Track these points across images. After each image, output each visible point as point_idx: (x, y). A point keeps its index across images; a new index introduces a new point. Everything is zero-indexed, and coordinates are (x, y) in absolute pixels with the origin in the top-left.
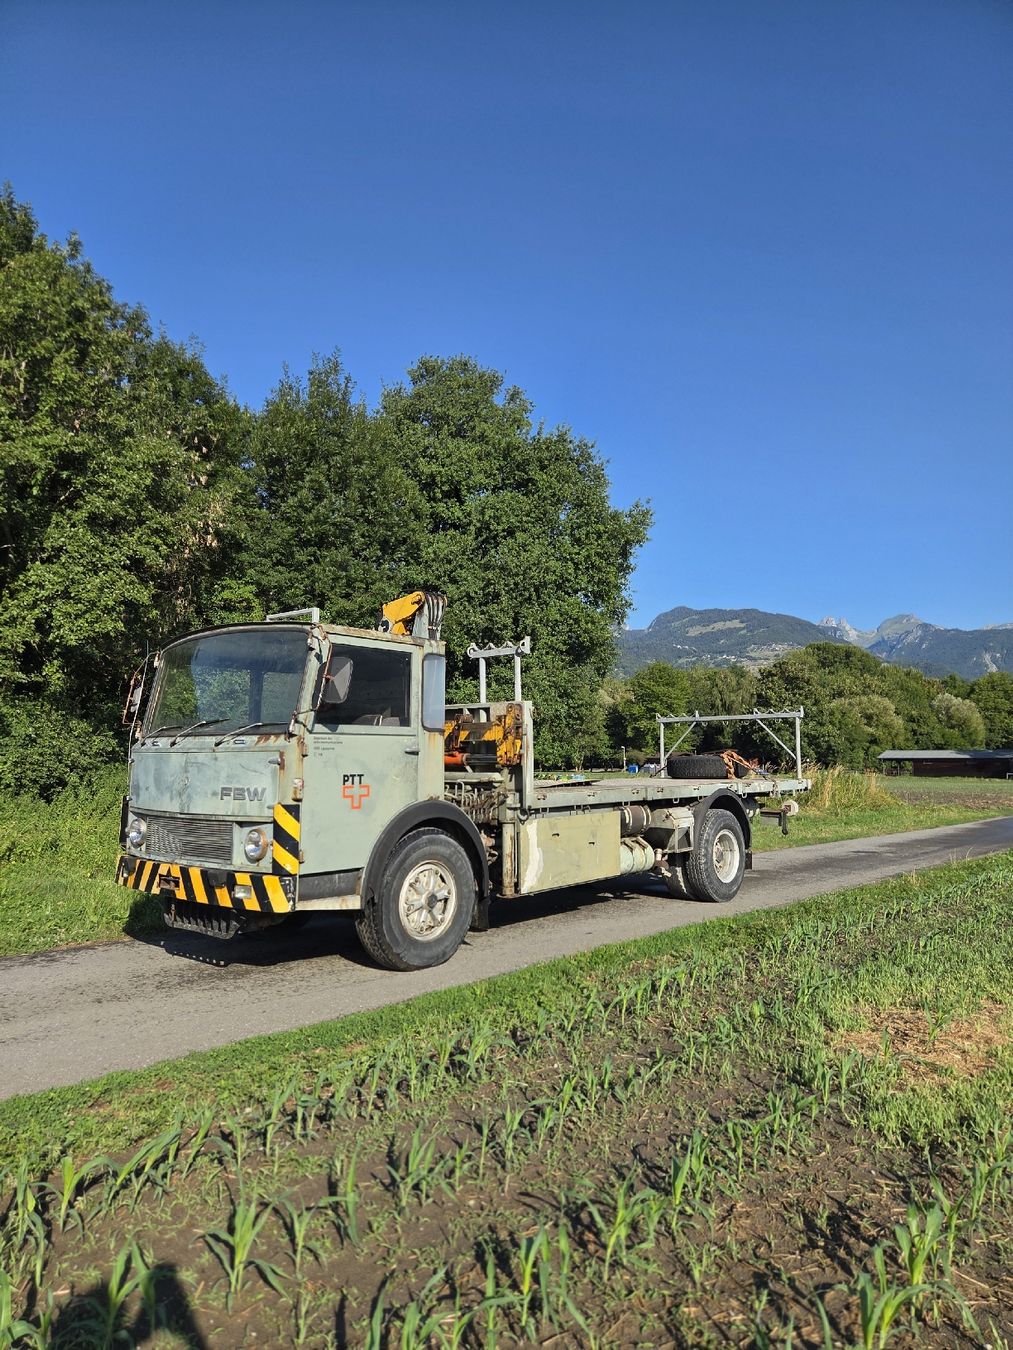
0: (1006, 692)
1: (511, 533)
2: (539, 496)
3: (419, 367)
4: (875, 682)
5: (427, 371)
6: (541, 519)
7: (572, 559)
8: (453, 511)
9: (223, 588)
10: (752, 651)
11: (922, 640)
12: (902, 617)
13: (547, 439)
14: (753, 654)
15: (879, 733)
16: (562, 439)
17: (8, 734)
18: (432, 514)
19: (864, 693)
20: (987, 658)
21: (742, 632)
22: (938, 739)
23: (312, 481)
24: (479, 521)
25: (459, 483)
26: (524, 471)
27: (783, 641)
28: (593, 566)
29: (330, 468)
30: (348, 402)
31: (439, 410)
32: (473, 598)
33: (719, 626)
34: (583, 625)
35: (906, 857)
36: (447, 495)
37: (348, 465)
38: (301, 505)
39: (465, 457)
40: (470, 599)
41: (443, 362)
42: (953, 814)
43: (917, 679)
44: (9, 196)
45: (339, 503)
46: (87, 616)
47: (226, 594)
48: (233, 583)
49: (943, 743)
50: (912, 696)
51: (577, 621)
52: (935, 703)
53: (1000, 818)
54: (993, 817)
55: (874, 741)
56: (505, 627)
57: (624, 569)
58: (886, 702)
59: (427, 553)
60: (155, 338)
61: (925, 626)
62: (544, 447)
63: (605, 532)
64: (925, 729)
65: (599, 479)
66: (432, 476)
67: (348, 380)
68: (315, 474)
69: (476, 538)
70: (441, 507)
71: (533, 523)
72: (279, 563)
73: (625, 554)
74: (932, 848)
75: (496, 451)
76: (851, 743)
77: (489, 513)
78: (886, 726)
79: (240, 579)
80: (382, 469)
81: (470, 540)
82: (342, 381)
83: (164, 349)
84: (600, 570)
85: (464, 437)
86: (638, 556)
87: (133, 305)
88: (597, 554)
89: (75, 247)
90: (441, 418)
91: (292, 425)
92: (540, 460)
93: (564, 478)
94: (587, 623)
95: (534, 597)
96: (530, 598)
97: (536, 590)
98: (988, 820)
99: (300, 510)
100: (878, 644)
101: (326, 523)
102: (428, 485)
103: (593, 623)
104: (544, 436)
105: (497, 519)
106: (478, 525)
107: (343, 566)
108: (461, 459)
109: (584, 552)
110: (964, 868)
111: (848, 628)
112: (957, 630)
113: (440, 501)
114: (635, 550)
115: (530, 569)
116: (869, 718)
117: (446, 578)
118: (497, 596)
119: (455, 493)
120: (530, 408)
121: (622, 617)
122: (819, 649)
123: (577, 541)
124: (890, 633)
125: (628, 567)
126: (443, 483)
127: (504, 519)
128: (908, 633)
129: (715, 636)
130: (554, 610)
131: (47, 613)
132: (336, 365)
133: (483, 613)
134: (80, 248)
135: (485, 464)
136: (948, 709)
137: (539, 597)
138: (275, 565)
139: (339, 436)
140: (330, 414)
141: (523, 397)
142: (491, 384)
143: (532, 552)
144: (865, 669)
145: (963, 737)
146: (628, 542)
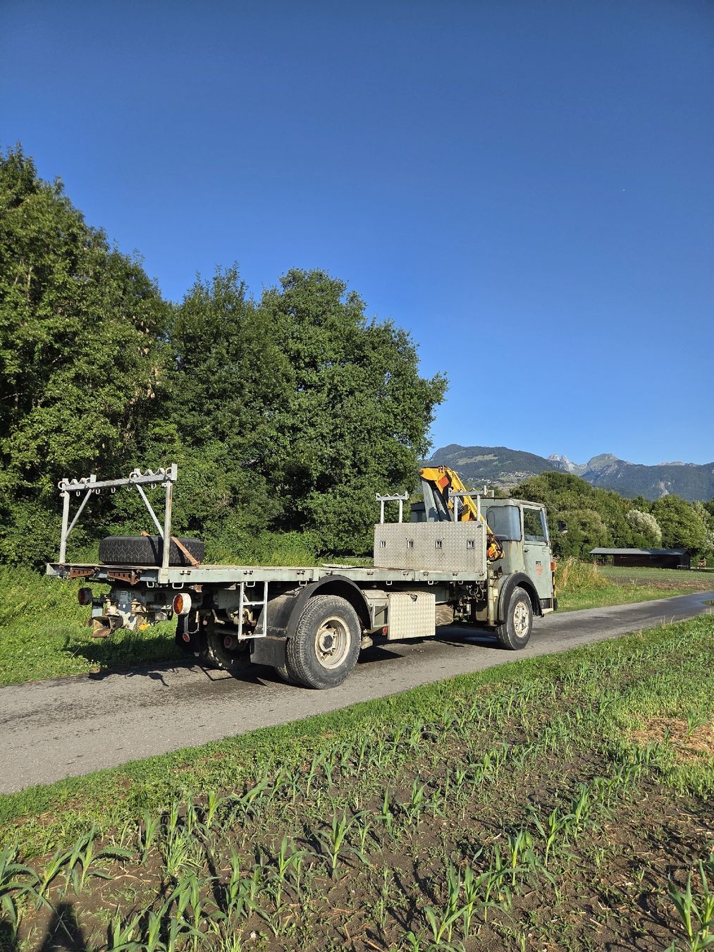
0: (676, 509)
1: (351, 393)
2: (372, 368)
3: (288, 276)
4: (587, 500)
5: (294, 279)
6: (372, 384)
7: (393, 411)
8: (310, 376)
9: (155, 426)
10: (502, 476)
11: (618, 471)
12: (604, 455)
13: (377, 329)
14: (501, 479)
15: (591, 536)
16: (387, 330)
17: (13, 525)
18: (297, 378)
19: (581, 508)
20: (662, 485)
21: (495, 463)
22: (630, 541)
23: (217, 353)
24: (330, 384)
25: (316, 357)
26: (361, 350)
27: (523, 470)
28: (407, 417)
29: (230, 344)
30: (242, 299)
31: (303, 306)
32: (325, 437)
33: (479, 458)
34: (399, 457)
35: (628, 621)
36: (307, 365)
37: (242, 342)
38: (209, 369)
39: (321, 339)
40: (323, 437)
41: (305, 274)
42: (650, 593)
43: (616, 499)
44: (19, 152)
45: (235, 369)
46: (74, 445)
47: (157, 430)
48: (162, 422)
49: (632, 543)
50: (612, 511)
51: (395, 455)
52: (628, 516)
53: (681, 596)
54: (676, 595)
55: (587, 541)
56: (347, 457)
57: (428, 419)
58: (596, 514)
59: (293, 405)
60: (111, 252)
61: (620, 462)
62: (375, 334)
63: (416, 394)
64: (621, 533)
65: (412, 358)
66: (298, 352)
67: (243, 284)
68: (220, 348)
69: (328, 396)
70: (303, 373)
71: (367, 386)
72: (193, 409)
73: (428, 409)
74: (644, 616)
75: (341, 336)
76: (571, 542)
77: (337, 378)
78: (595, 530)
79: (166, 419)
80: (265, 346)
81: (323, 397)
82: (239, 285)
83: (116, 258)
84: (411, 419)
85: (320, 325)
86: (436, 411)
87: (98, 229)
88: (410, 409)
89: (60, 186)
90: (304, 312)
91: (204, 314)
92: (372, 343)
93: (388, 356)
94: (402, 457)
95: (367, 437)
96: (364, 438)
97: (369, 432)
98: (673, 597)
99: (208, 373)
100: (588, 473)
101: (225, 382)
102: (295, 358)
103: (406, 456)
104: (375, 327)
105: (342, 382)
106: (329, 387)
107: (237, 413)
108: (317, 341)
109: (401, 408)
110: (671, 629)
111: (568, 462)
112: (642, 465)
113: (303, 369)
114: (435, 406)
115: (365, 418)
116: (584, 524)
117: (307, 423)
118: (342, 436)
119: (313, 364)
120: (364, 306)
121: (425, 452)
122: (549, 476)
123: (396, 399)
124: (596, 466)
125: (430, 418)
126: (305, 357)
127: (347, 383)
128: (609, 466)
129: (477, 466)
130: (379, 446)
131: (46, 442)
132: (235, 273)
133: (331, 447)
134: (62, 187)
135: (334, 344)
136: (636, 519)
137: (370, 437)
138: (190, 410)
139: (236, 322)
140: (230, 307)
141: (360, 299)
142: (337, 288)
143: (367, 406)
144: (580, 491)
145: (647, 539)
146: (431, 401)
